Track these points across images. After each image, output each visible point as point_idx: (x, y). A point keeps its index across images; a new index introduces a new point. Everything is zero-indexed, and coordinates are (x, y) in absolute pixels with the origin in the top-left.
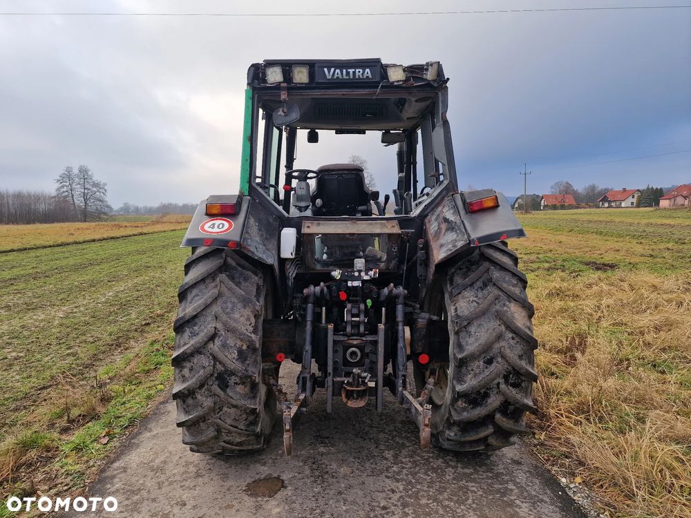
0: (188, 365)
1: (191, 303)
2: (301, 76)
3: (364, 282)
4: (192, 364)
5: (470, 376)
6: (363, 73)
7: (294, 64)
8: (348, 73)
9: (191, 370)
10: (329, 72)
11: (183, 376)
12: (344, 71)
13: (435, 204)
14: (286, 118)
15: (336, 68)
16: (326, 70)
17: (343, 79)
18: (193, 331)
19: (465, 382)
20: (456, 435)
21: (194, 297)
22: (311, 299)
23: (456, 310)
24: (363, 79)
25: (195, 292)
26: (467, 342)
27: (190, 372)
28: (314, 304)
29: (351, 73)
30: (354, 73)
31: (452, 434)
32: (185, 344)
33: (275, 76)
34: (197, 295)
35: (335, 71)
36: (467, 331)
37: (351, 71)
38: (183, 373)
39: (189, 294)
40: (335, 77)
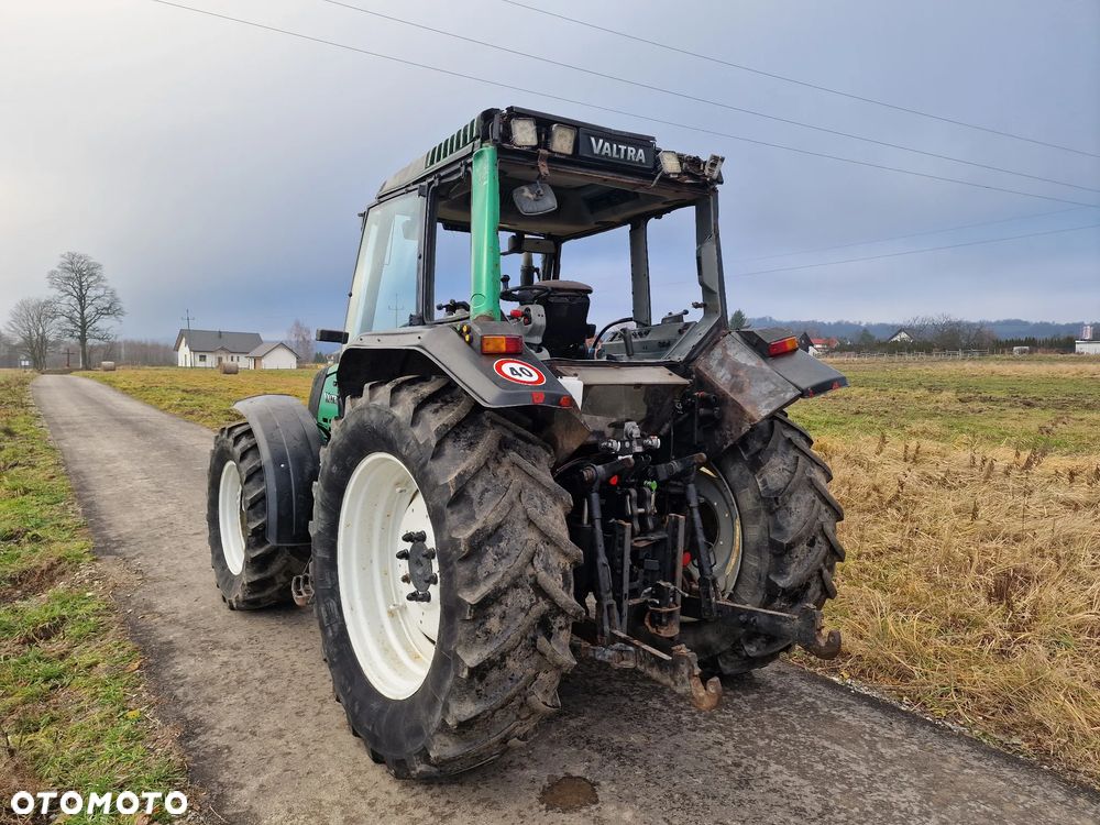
0: (498, 610)
1: (480, 503)
2: (563, 143)
3: (636, 455)
4: (504, 607)
5: (794, 565)
6: (636, 155)
7: (556, 122)
8: (619, 150)
9: (503, 618)
10: (597, 142)
11: (487, 632)
12: (615, 146)
13: (703, 344)
14: (538, 203)
15: (606, 139)
16: (593, 139)
17: (612, 158)
18: (500, 551)
19: (788, 574)
20: (758, 649)
21: (483, 493)
22: (596, 486)
23: (764, 483)
24: (635, 162)
25: (480, 485)
26: (789, 522)
27: (501, 622)
28: (599, 492)
29: (623, 151)
30: (626, 151)
31: (753, 649)
32: (489, 575)
33: (525, 135)
34: (487, 490)
35: (603, 144)
36: (787, 509)
37: (623, 148)
38: (488, 626)
39: (470, 490)
40: (603, 153)
